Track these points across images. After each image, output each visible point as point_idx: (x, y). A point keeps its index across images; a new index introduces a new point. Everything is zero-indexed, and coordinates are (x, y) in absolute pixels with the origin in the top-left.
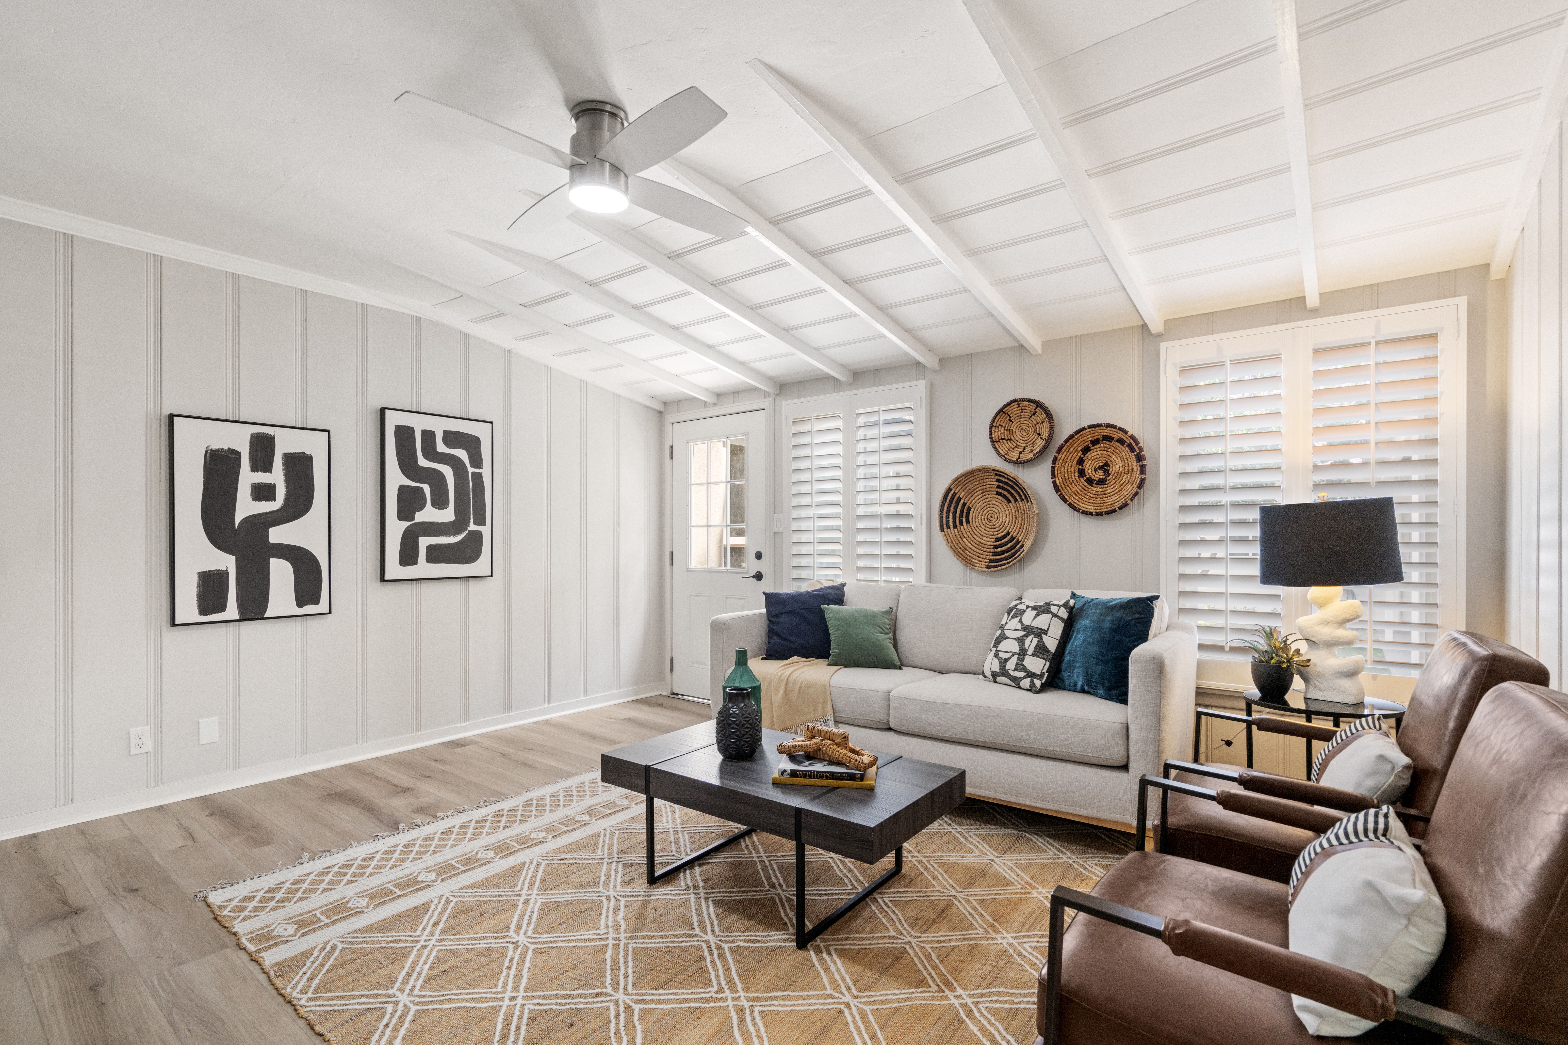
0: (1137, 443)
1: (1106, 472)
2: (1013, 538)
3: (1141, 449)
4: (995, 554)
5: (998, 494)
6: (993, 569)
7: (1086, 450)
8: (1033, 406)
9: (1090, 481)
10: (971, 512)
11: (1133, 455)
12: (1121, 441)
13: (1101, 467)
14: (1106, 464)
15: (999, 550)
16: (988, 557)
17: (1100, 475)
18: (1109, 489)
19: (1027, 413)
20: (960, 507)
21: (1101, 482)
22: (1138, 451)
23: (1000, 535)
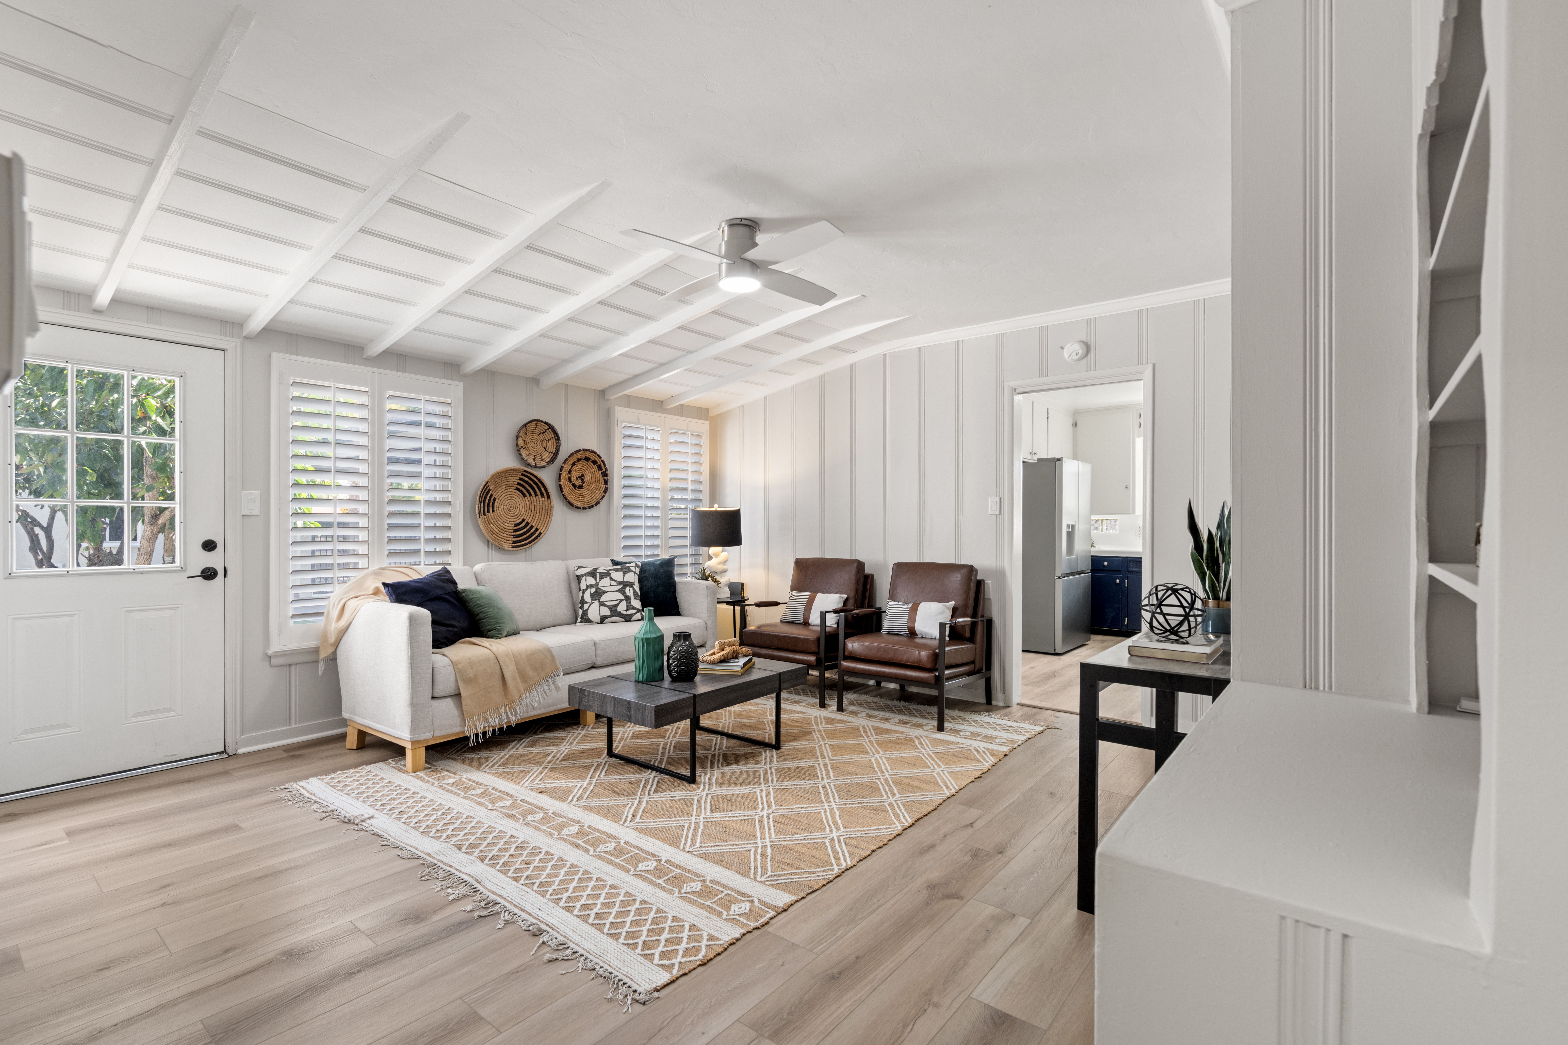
0: (605, 465)
1: (582, 480)
2: (528, 524)
3: (606, 469)
4: (515, 536)
5: (517, 489)
6: (519, 548)
7: (574, 464)
8: (546, 427)
9: (574, 485)
10: (496, 502)
11: (600, 472)
12: (594, 462)
13: (580, 477)
14: (583, 475)
15: (518, 533)
16: (510, 539)
17: (579, 482)
18: (585, 491)
19: (538, 431)
20: (488, 498)
21: (580, 487)
22: (604, 470)
23: (518, 522)
